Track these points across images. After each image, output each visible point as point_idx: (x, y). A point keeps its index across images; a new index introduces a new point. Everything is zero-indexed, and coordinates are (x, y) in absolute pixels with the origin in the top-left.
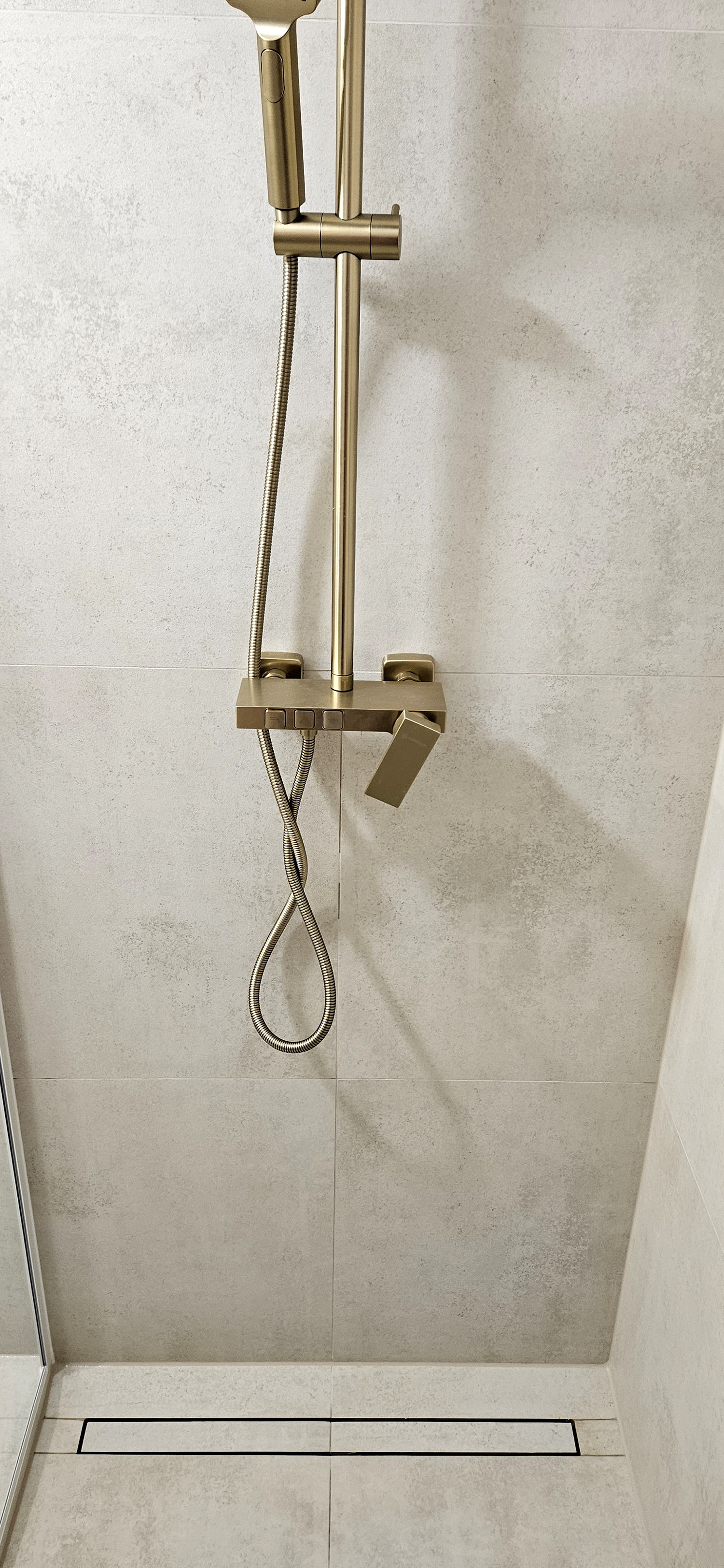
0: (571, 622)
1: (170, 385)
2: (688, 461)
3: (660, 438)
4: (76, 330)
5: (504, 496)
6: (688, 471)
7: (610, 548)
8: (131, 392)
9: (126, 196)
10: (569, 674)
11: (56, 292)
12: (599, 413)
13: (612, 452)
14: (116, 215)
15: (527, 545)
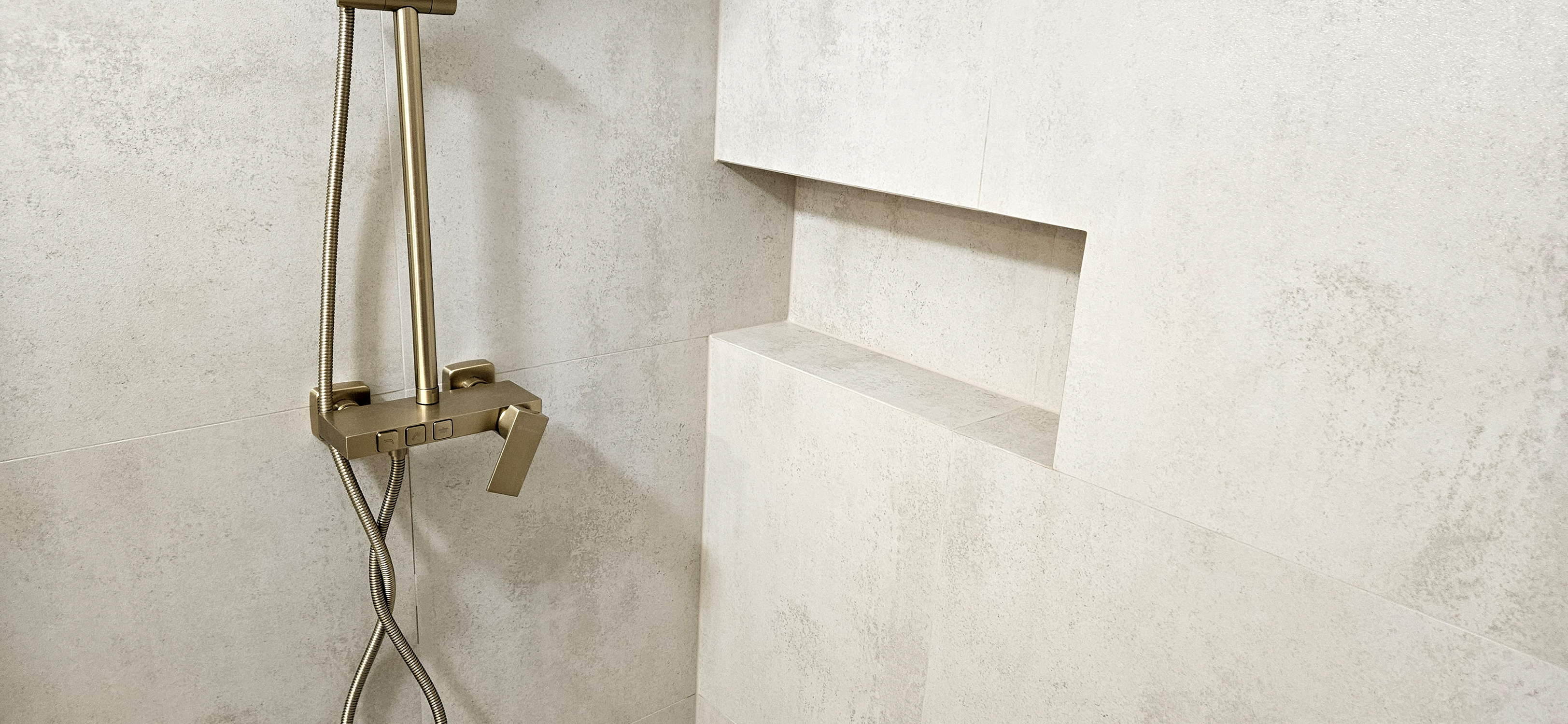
0: (595, 311)
7: (616, 246)
10: (599, 355)
12: (596, 139)
15: (554, 251)
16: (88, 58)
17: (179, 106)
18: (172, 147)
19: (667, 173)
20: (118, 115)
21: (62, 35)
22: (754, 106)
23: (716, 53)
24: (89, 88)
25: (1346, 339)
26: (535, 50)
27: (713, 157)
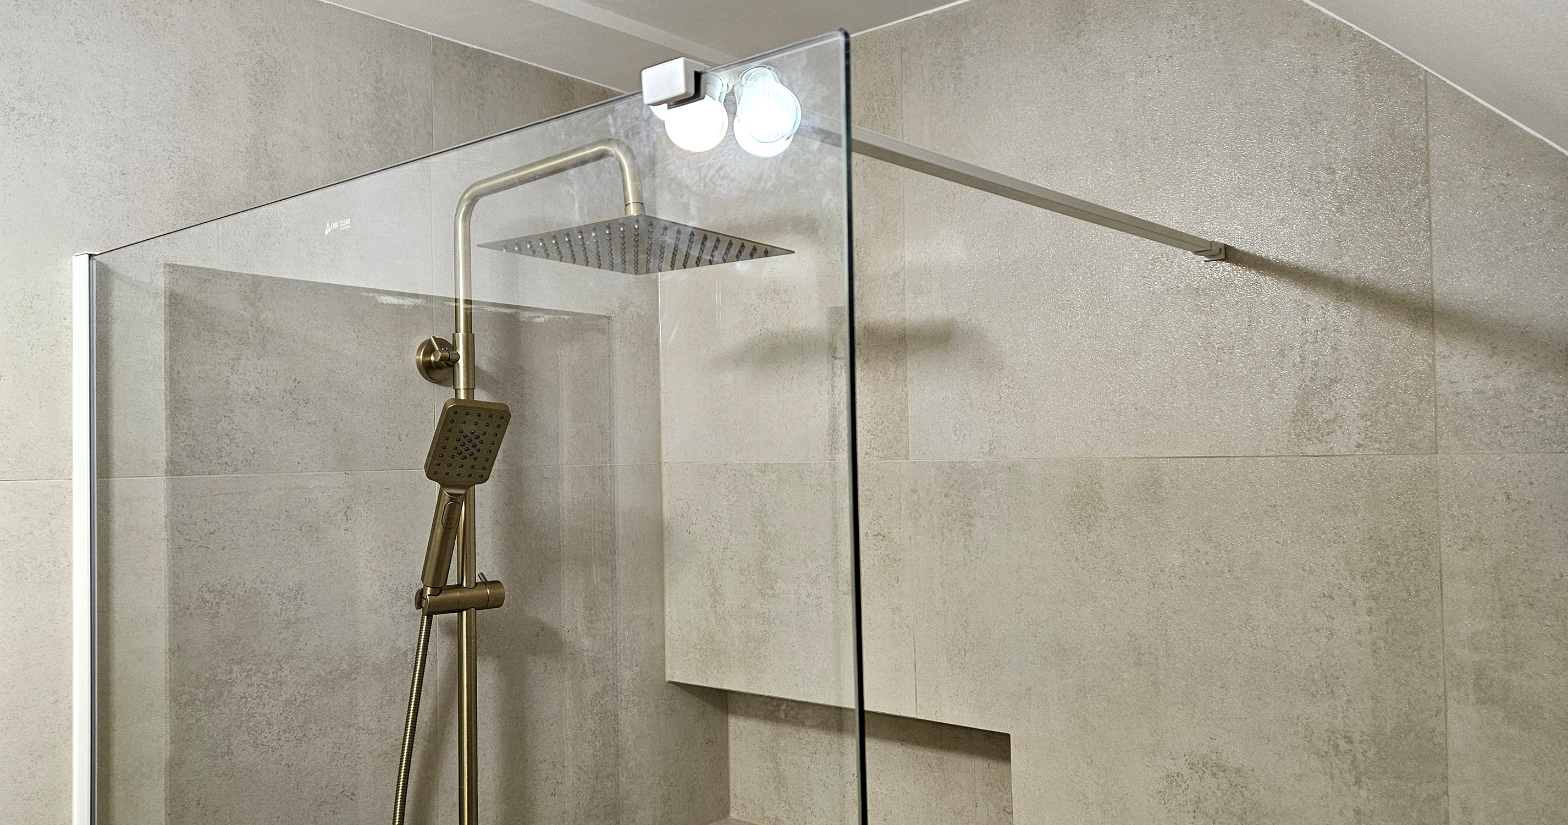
1: (318, 723)
4: (249, 695)
12: (580, 680)
16: (250, 683)
17: (303, 709)
18: (295, 742)
19: (632, 698)
20: (264, 723)
21: (236, 668)
22: (701, 636)
23: (663, 594)
24: (248, 706)
25: (1220, 810)
26: (538, 617)
27: (665, 680)
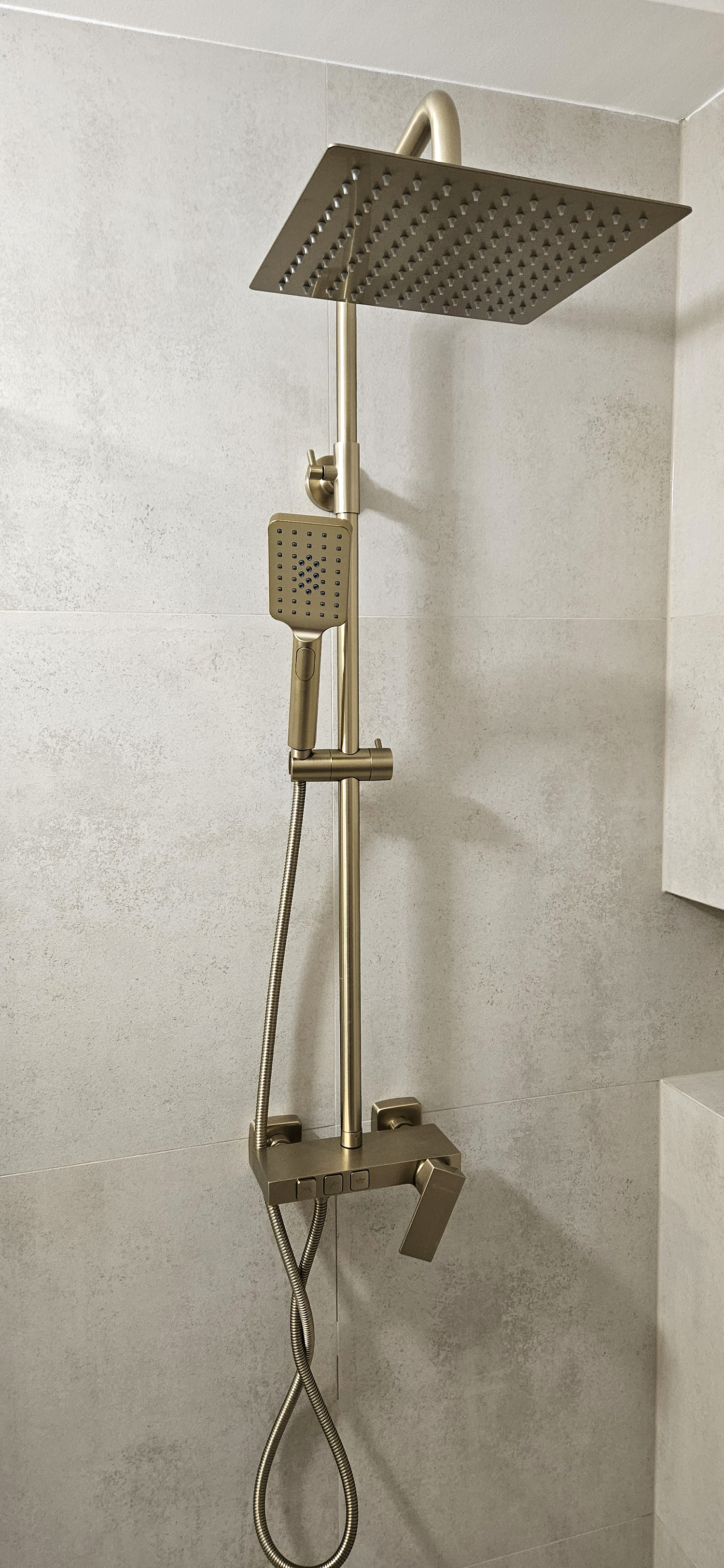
0: (529, 1049)
1: (183, 886)
2: (601, 906)
3: (579, 891)
4: (100, 849)
5: (465, 948)
6: (602, 914)
7: (552, 982)
8: (146, 895)
9: (152, 741)
10: (533, 1096)
11: (84, 819)
13: (545, 905)
14: (142, 756)
15: (487, 988)
17: (164, 870)
18: (156, 904)
19: (608, 906)
23: (661, 784)
26: (472, 797)
27: (660, 888)
